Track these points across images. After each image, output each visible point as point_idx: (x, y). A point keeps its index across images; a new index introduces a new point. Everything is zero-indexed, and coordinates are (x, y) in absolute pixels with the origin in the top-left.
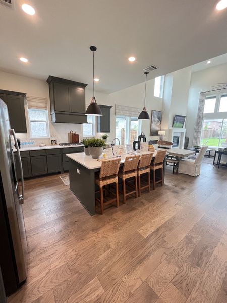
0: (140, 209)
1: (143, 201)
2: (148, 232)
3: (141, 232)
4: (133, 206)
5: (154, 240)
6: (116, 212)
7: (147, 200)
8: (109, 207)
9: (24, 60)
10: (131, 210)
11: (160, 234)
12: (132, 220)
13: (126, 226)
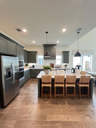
0: (60, 105)
1: (66, 102)
2: (51, 119)
3: (48, 116)
4: (58, 102)
5: (49, 125)
6: (48, 101)
7: (68, 103)
8: (47, 98)
9: (34, 42)
10: (55, 104)
11: (56, 125)
12: (50, 108)
13: (45, 109)
